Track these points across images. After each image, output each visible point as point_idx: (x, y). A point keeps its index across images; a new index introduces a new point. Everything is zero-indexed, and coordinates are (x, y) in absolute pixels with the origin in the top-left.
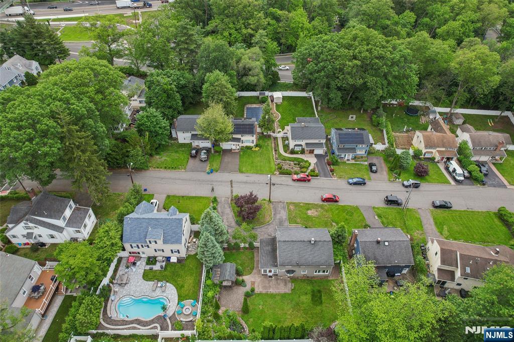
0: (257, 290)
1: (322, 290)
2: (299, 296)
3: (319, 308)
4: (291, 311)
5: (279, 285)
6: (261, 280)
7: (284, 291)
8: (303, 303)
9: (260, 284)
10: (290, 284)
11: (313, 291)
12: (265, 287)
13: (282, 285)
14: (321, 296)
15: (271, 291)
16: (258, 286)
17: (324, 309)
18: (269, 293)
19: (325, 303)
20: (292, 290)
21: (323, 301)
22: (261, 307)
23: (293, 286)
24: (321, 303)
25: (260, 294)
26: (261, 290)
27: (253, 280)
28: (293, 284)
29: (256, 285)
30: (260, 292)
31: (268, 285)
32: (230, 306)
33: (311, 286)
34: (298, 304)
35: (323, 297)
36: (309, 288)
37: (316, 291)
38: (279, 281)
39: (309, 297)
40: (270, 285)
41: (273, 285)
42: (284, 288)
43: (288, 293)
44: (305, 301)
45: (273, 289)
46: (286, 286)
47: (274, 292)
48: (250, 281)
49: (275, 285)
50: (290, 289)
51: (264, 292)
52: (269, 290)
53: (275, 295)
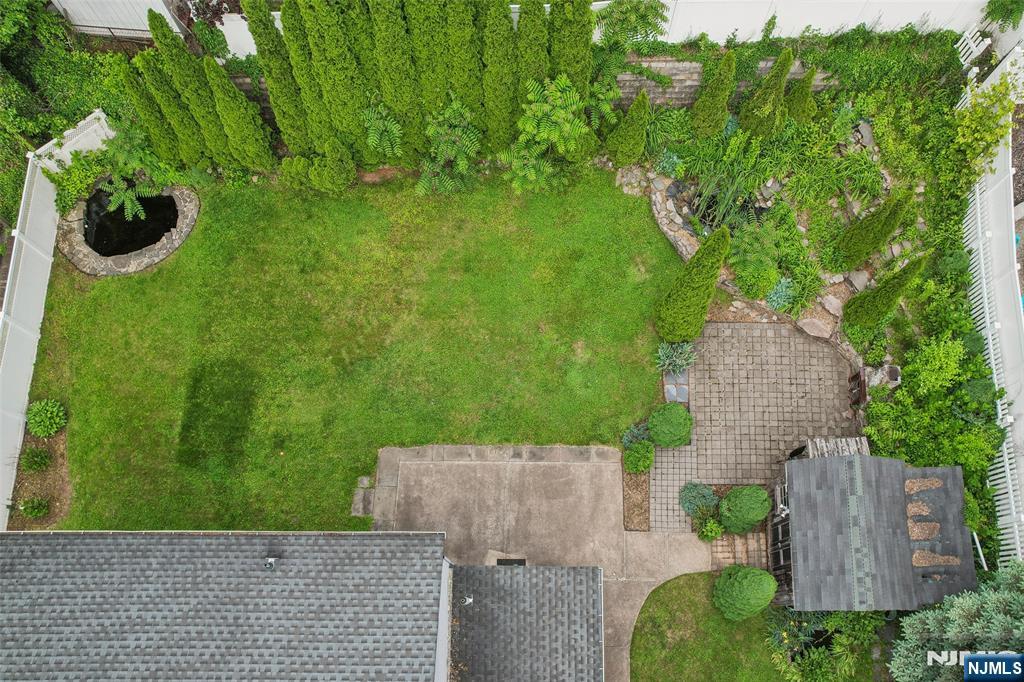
0: (604, 466)
1: (172, 466)
2: (328, 422)
3: (220, 350)
4: (396, 329)
5: (455, 505)
6: (578, 543)
7: (426, 462)
8: (314, 378)
9: (587, 511)
10: (376, 514)
11: (233, 457)
12: (555, 487)
13: (436, 505)
14: (187, 427)
15: (505, 463)
16: (598, 496)
17: (189, 343)
18: (525, 449)
19: (176, 381)
21: (182, 390)
22: (582, 355)
23: (359, 495)
24: (197, 380)
25: (586, 438)
26: (581, 469)
27: (638, 542)
29: (614, 504)
30: (584, 456)
32: (772, 350)
33: (238, 498)
34: (346, 371)
35: (179, 415)
36: (253, 482)
37: (213, 461)
38: (456, 532)
39: (265, 421)
40: (515, 505)
41: (498, 502)
42: (426, 481)
43: (402, 445)
44: (296, 394)
45: (498, 477)
46: (407, 497)
47: (490, 452)
48: (656, 536)
49: (483, 507)
50: (383, 473)
51: (560, 456)
52: (523, 468)
53: (487, 429)
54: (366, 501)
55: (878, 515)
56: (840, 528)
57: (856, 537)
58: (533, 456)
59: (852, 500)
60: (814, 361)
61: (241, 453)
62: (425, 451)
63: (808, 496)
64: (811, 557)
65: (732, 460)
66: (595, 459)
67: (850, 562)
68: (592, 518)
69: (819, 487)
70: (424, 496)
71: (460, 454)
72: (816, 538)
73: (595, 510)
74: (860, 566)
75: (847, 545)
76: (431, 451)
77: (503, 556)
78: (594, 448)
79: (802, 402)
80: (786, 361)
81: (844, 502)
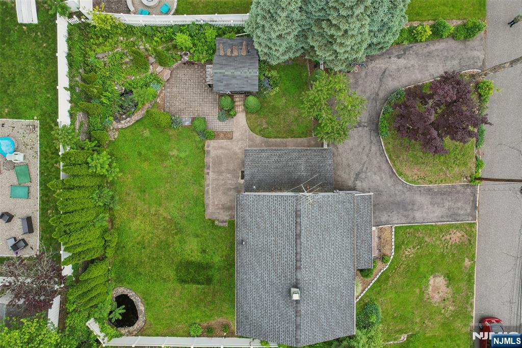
0: (212, 146)
1: (212, 287)
2: (197, 236)
3: (172, 274)
4: (165, 215)
5: (224, 193)
6: (235, 154)
7: (210, 202)
8: (182, 242)
9: (226, 151)
10: (227, 218)
11: (208, 266)
12: (218, 161)
13: (224, 199)
14: (199, 283)
15: (211, 177)
16: (222, 148)
17: (170, 285)
18: (206, 171)
19: (183, 288)
20: (213, 222)
21: (186, 286)
22: (175, 152)
23: (221, 224)
24: (183, 281)
25: (203, 152)
26: (213, 153)
27: (236, 135)
28: (226, 225)
29: (224, 143)
30: (208, 152)
31: (223, 168)
32: (174, 89)
33: (222, 264)
34: (180, 231)
35: (195, 286)
36: (217, 259)
37: (210, 273)
38: (233, 193)
39: (197, 257)
40: (224, 174)
41: (223, 180)
42: (216, 203)
43: (204, 211)
44: (187, 247)
45: (216, 179)
46: (222, 209)
47: (208, 182)
48: (234, 129)
49: (225, 184)
50: (214, 217)
51: (209, 160)
52: (213, 171)
53: (199, 184)
54: (223, 222)
55: (231, 66)
56: (234, 77)
57: (237, 73)
58: (208, 168)
59: (226, 73)
60: (178, 76)
61: (207, 264)
62: (207, 203)
63: (225, 86)
64: (242, 86)
65: (211, 105)
66: (209, 149)
67: (245, 75)
68: (229, 150)
69: (222, 82)
70: (221, 203)
71: (208, 192)
72: (237, 84)
73: (226, 149)
74: (246, 73)
75: (239, 76)
76: (206, 201)
77: (240, 178)
78: (206, 149)
79: (192, 81)
80: (178, 85)
81: (227, 76)
